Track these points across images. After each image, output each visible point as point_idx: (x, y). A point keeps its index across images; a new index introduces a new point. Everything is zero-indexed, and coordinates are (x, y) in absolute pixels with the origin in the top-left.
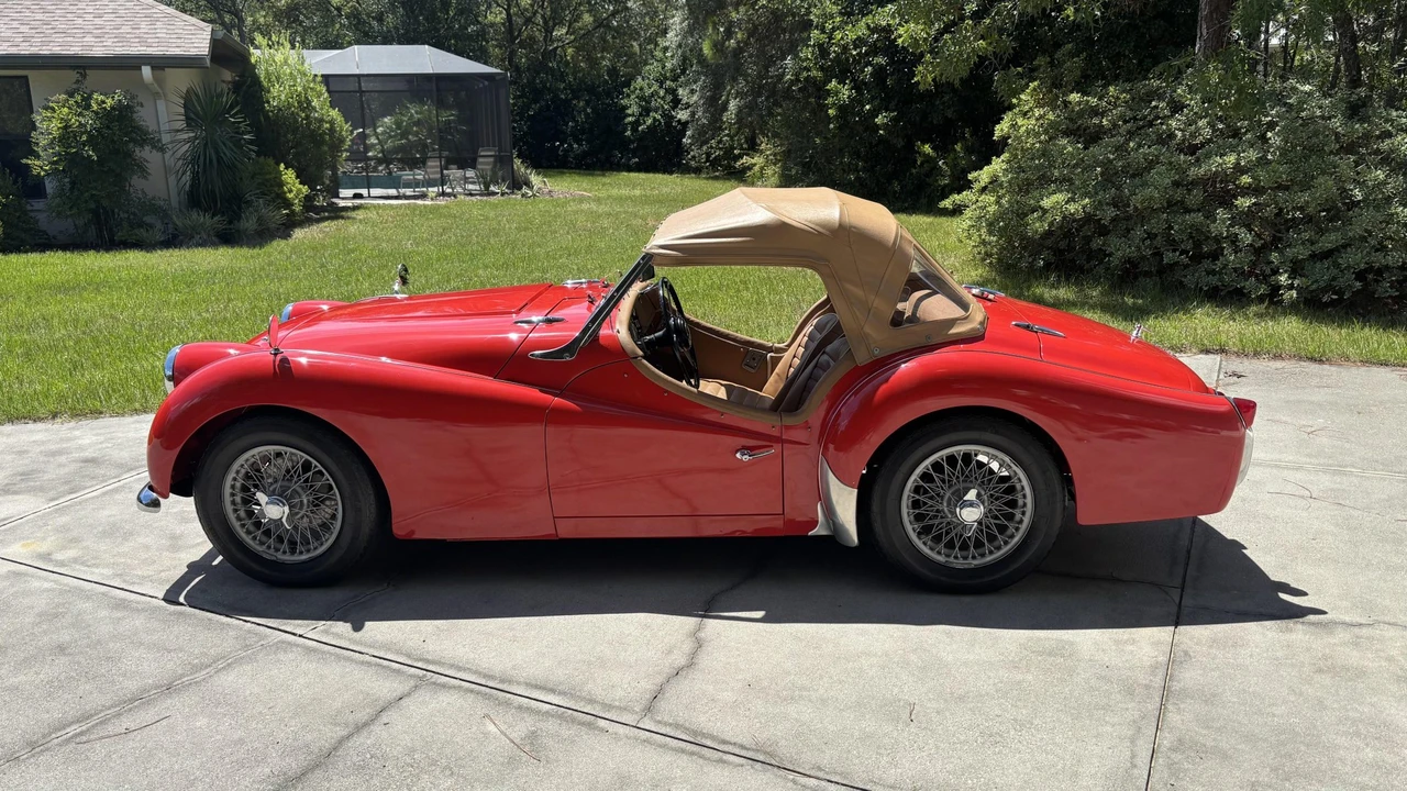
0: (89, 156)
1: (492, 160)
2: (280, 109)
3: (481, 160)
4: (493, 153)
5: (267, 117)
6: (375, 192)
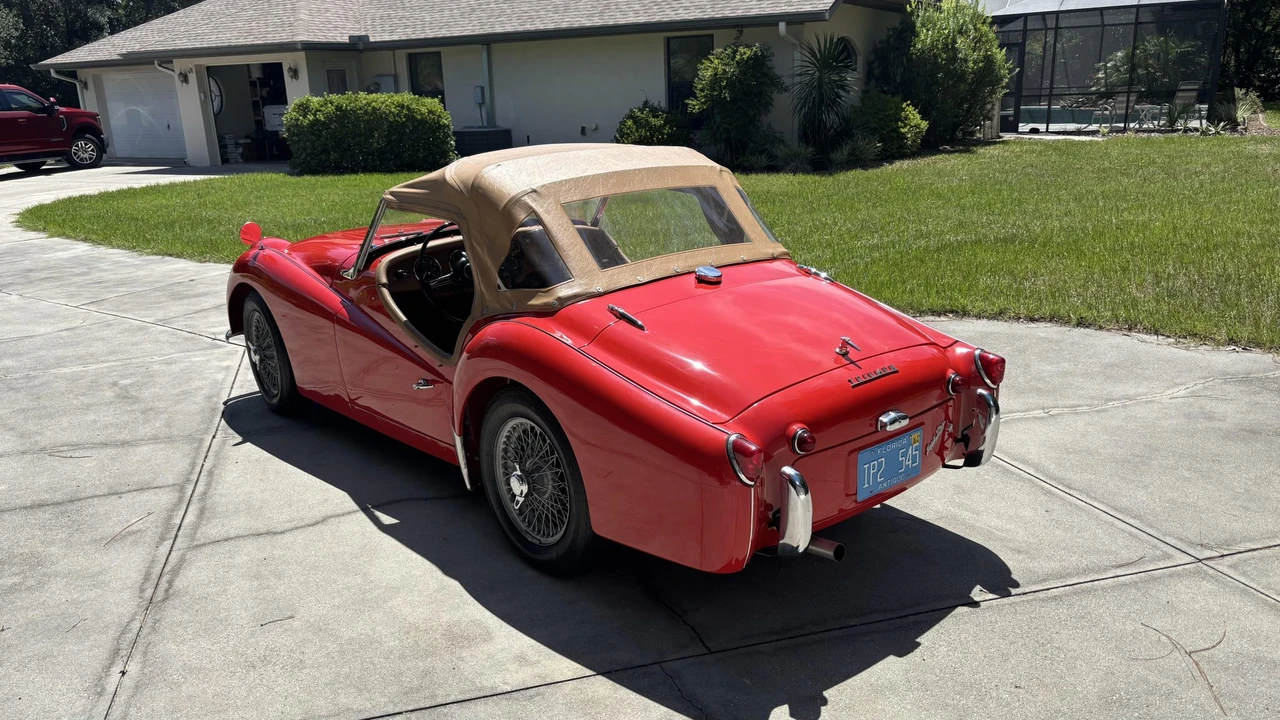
0: (725, 98)
1: (1194, 94)
2: (923, 52)
3: (1180, 94)
4: (1196, 87)
5: (910, 59)
6: (1053, 127)
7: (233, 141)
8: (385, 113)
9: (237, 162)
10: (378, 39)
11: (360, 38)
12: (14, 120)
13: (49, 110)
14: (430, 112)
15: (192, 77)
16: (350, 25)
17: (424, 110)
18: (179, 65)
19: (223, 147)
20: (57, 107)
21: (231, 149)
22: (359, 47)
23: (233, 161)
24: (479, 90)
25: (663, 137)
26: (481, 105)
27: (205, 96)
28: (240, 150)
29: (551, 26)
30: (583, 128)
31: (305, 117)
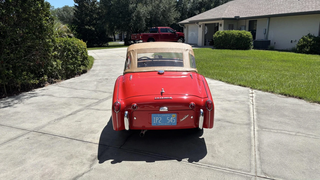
7: (208, 41)
8: (235, 35)
9: (208, 45)
10: (242, 17)
11: (237, 17)
12: (168, 34)
13: (174, 33)
14: (247, 35)
15: (202, 26)
16: (237, 14)
17: (245, 35)
18: (200, 23)
19: (205, 42)
20: (176, 32)
21: (207, 42)
22: (237, 19)
23: (207, 45)
24: (265, 30)
25: (311, 44)
26: (265, 34)
27: (203, 30)
28: (209, 43)
29: (286, 12)
30: (292, 41)
31: (218, 35)
